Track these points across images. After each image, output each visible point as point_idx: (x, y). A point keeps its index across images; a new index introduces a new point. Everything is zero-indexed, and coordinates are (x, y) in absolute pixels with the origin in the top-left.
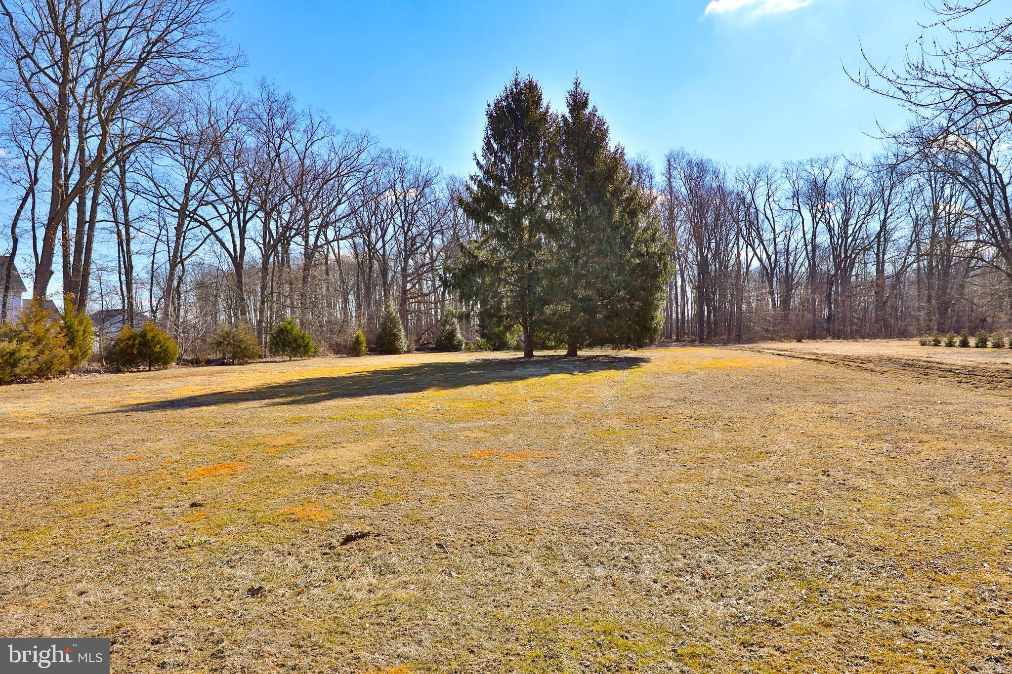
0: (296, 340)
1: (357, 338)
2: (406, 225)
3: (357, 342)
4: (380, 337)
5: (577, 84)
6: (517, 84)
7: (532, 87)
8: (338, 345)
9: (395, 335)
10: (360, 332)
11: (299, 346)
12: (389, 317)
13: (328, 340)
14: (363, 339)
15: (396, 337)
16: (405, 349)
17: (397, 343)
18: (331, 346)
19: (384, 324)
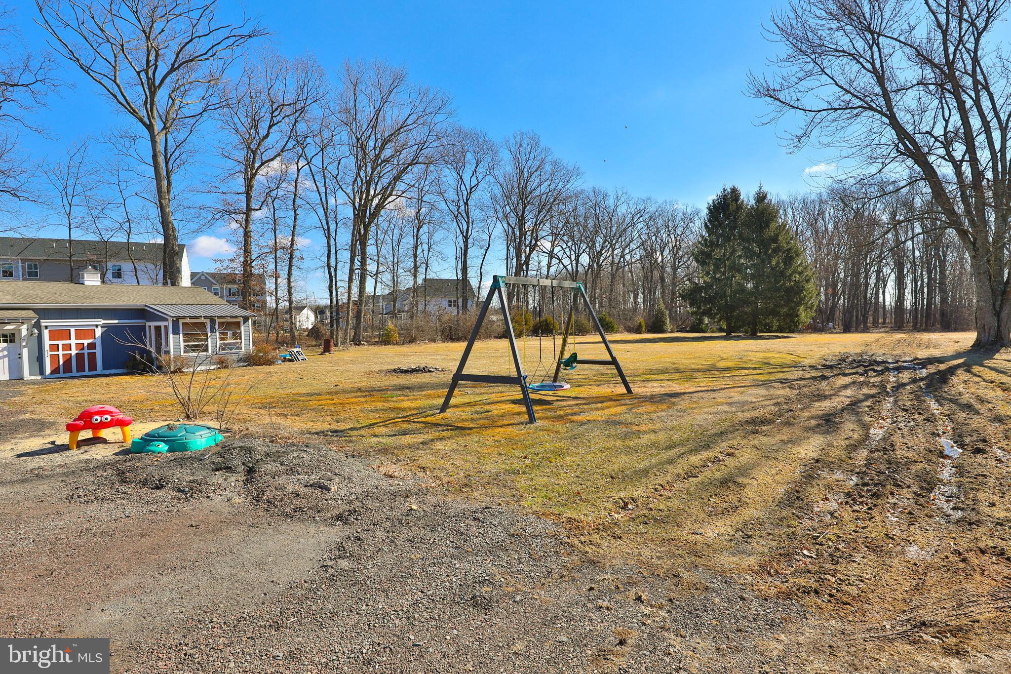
0: (607, 324)
1: (640, 323)
2: (675, 249)
3: (640, 326)
4: (654, 323)
5: (761, 187)
6: (725, 190)
7: (734, 191)
8: (629, 327)
9: (663, 322)
10: (641, 320)
11: (609, 327)
12: (660, 311)
13: (623, 324)
14: (643, 324)
15: (664, 323)
16: (669, 330)
17: (664, 327)
18: (625, 328)
19: (657, 315)
